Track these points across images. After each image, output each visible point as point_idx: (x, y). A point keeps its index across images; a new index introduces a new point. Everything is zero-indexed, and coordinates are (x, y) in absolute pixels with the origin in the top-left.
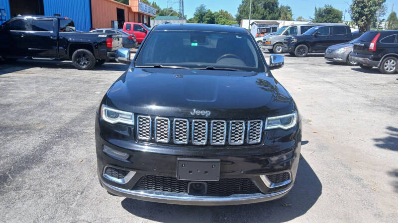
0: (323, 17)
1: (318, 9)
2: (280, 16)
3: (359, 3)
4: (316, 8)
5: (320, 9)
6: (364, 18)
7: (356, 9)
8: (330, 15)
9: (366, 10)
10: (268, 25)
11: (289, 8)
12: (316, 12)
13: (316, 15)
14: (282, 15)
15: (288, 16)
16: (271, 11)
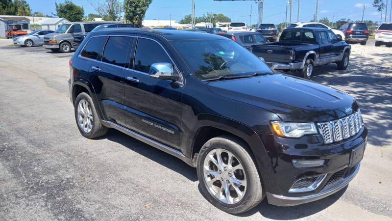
0: (65, 13)
1: (58, 4)
2: (16, 10)
3: (131, 3)
4: (56, 4)
5: (61, 5)
6: (137, 17)
7: (129, 8)
8: (73, 11)
9: (138, 9)
10: (17, 21)
11: (25, 2)
12: (57, 7)
13: (58, 11)
14: (19, 10)
15: (27, 11)
16: (4, 5)
